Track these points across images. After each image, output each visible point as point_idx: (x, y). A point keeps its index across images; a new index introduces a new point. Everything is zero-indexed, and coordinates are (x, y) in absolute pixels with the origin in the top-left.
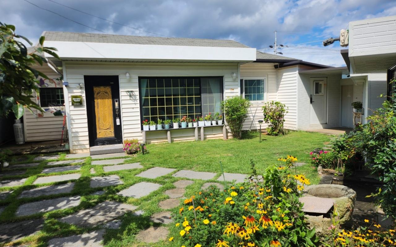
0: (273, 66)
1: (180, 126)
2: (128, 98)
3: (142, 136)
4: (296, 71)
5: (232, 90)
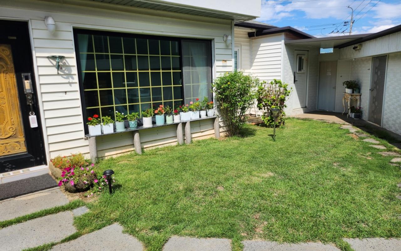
0: (247, 33)
1: (154, 123)
2: (54, 71)
3: (88, 145)
4: (280, 41)
5: (224, 62)
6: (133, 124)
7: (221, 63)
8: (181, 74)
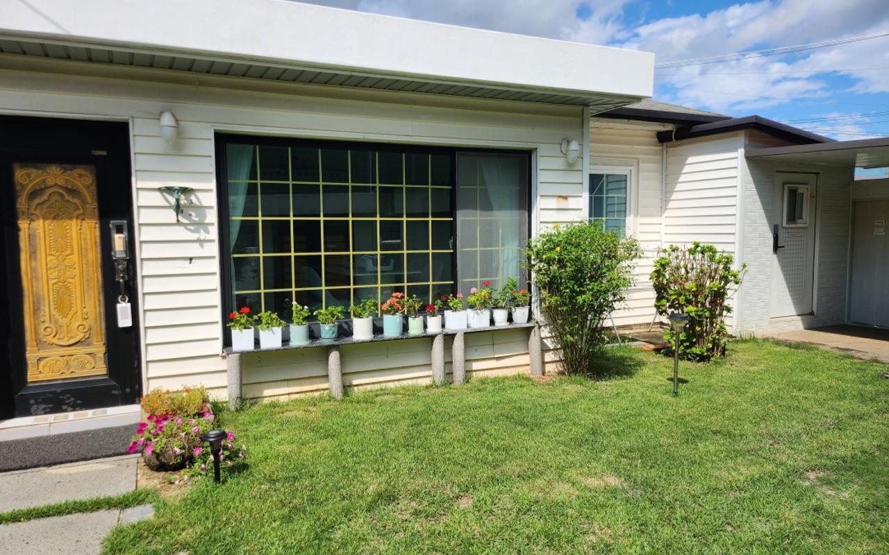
0: (655, 134)
3: (225, 371)
4: (735, 150)
5: (561, 199)
6: (327, 332)
7: (553, 203)
8: (453, 225)
